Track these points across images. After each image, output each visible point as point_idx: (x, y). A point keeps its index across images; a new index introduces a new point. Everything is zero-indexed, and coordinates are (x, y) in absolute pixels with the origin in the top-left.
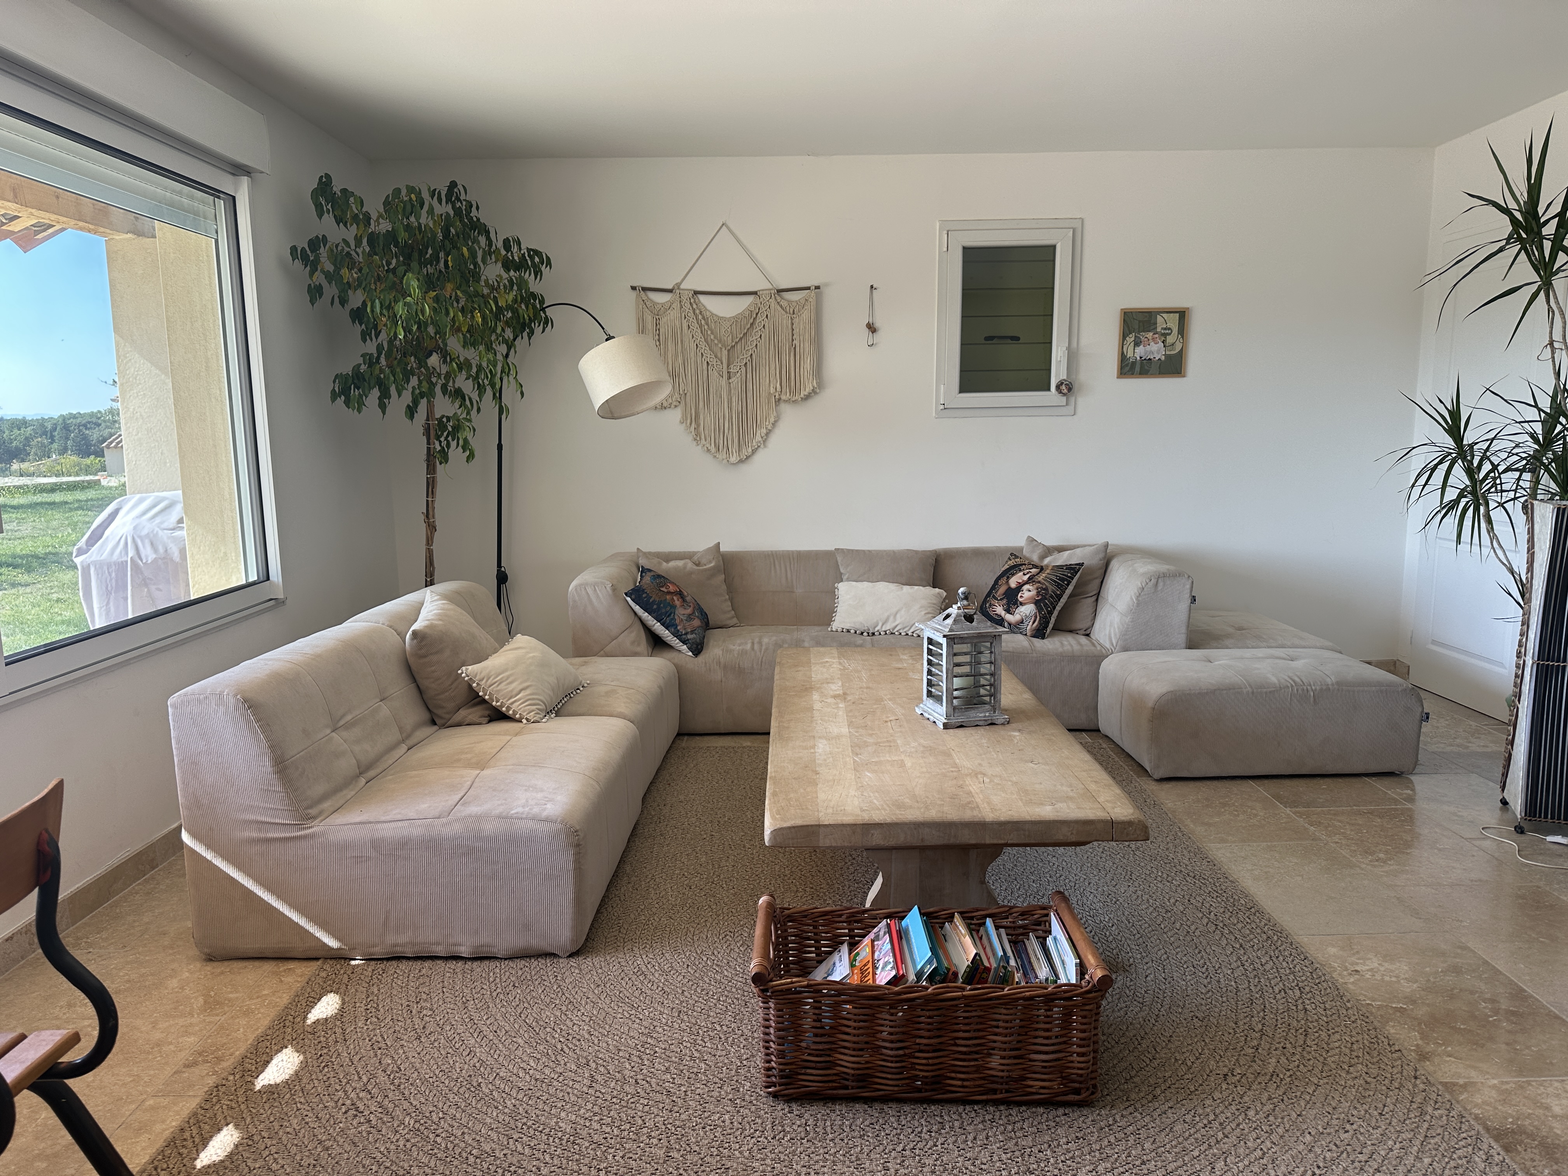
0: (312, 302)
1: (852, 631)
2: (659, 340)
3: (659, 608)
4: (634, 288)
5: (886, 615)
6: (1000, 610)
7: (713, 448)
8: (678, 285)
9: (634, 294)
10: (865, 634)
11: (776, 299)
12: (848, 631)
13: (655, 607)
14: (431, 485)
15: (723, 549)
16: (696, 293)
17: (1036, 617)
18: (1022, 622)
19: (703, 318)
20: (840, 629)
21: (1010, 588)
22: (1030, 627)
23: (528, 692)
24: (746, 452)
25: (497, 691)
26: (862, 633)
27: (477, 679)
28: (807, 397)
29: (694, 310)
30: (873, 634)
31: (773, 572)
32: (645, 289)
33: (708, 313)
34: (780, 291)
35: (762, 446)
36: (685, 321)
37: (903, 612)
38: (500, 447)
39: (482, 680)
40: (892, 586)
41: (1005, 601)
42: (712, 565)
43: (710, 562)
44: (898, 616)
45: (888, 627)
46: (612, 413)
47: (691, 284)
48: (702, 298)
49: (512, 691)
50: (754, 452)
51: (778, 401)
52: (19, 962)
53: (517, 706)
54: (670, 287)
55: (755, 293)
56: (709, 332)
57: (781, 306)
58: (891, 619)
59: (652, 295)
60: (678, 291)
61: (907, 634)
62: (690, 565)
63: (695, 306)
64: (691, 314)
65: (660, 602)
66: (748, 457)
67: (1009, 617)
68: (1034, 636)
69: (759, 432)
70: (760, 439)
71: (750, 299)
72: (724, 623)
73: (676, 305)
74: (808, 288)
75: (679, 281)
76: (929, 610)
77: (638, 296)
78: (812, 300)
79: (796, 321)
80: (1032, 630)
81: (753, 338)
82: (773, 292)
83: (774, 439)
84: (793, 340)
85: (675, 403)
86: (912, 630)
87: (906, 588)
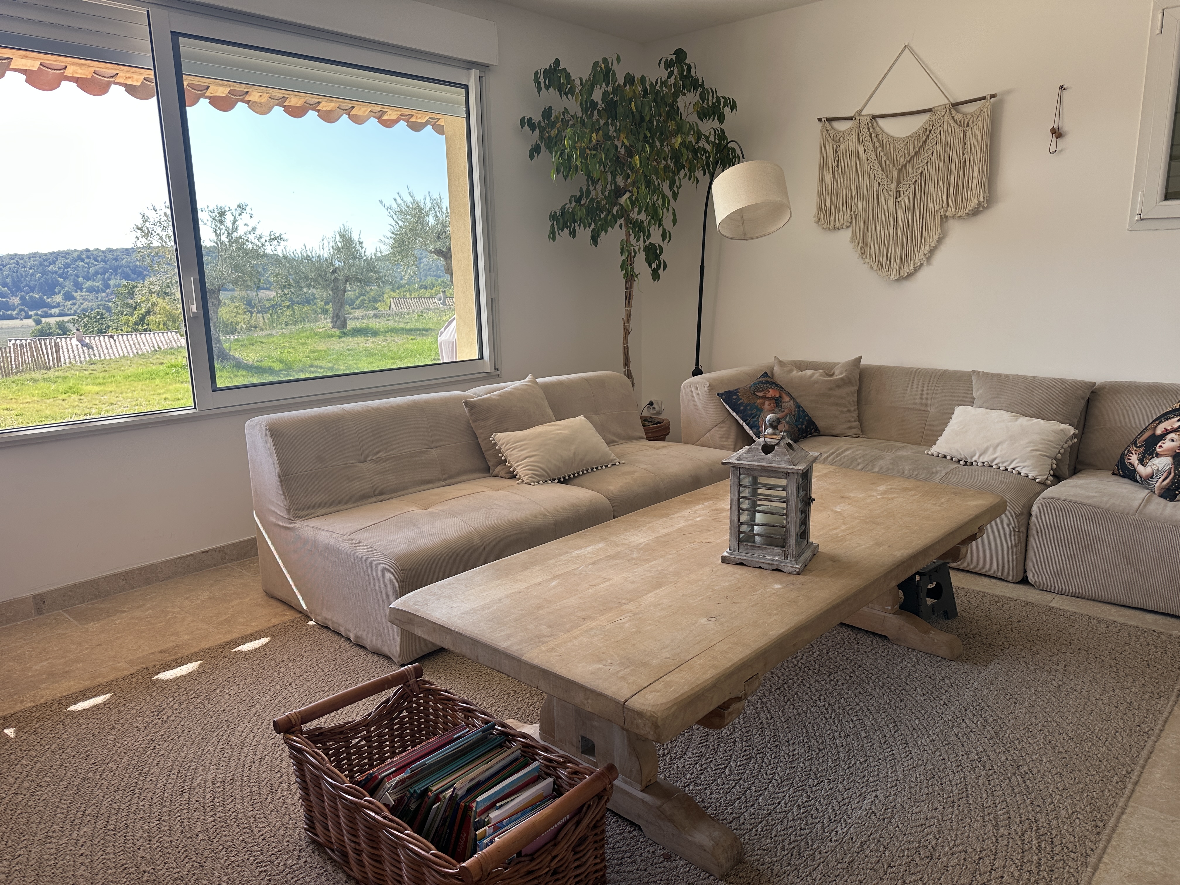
0: (532, 157)
1: (948, 458)
2: (837, 166)
3: (745, 410)
4: (820, 120)
5: (985, 445)
6: (1134, 459)
7: (875, 266)
8: (859, 113)
9: (820, 125)
10: (962, 462)
11: (950, 113)
12: (945, 457)
13: (742, 408)
14: (629, 297)
15: (863, 362)
16: (875, 117)
17: (1170, 474)
18: (1152, 477)
19: (879, 140)
20: (935, 454)
21: (1154, 434)
22: (1159, 484)
23: (532, 459)
24: (906, 270)
25: (510, 455)
26: (959, 461)
27: (499, 444)
28: (975, 212)
29: (871, 134)
30: (972, 464)
31: (909, 389)
32: (829, 120)
33: (884, 135)
34: (955, 105)
35: (925, 263)
36: (861, 146)
37: (1005, 445)
38: (702, 268)
39: (503, 444)
40: (1006, 415)
41: (1141, 450)
42: (842, 376)
43: (841, 374)
44: (999, 448)
45: (986, 458)
46: (745, 234)
47: (870, 110)
48: (881, 122)
49: (520, 456)
50: (917, 269)
51: (944, 218)
52: (212, 567)
53: (521, 471)
54: (851, 115)
55: (930, 110)
56: (882, 154)
57: (956, 121)
58: (991, 450)
59: (836, 124)
60: (857, 118)
61: (1006, 470)
62: (817, 375)
63: (871, 130)
64: (868, 138)
65: (749, 405)
66: (910, 275)
67: (1140, 469)
68: (1161, 496)
69: (922, 249)
70: (923, 256)
71: (926, 117)
72: (839, 432)
73: (855, 132)
74: (983, 98)
75: (859, 108)
76: (1040, 447)
77: (824, 126)
78: (987, 112)
79: (968, 135)
80: (1161, 489)
81: (925, 155)
82: (947, 106)
83: (939, 257)
84: (963, 154)
85: (845, 224)
86: (1012, 466)
87: (1024, 421)
